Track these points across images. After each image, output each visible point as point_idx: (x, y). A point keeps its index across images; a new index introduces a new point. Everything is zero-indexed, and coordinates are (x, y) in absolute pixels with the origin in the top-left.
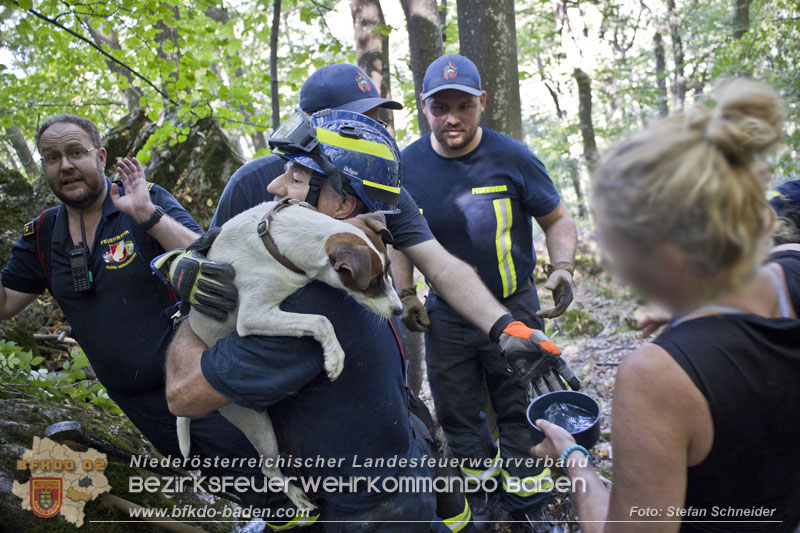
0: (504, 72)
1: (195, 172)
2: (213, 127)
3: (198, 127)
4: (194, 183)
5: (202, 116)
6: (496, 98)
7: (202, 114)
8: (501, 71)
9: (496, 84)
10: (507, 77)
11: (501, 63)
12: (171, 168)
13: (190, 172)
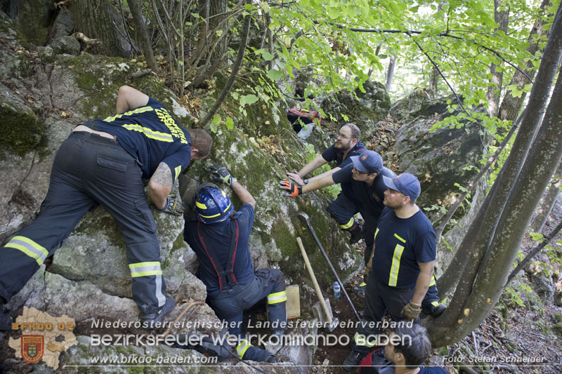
4: (454, 148)
12: (450, 134)
13: (457, 141)
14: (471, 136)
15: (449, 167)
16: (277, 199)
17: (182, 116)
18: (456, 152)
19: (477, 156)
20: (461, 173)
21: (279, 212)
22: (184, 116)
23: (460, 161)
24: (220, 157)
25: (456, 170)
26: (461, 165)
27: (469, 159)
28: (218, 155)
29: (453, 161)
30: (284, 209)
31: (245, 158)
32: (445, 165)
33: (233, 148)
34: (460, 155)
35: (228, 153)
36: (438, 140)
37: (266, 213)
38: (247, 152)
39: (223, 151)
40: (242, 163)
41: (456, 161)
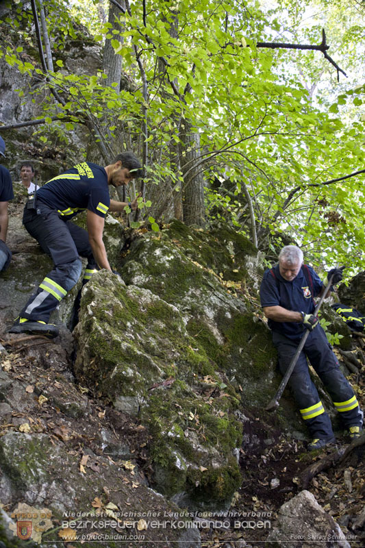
16: (201, 302)
17: (111, 224)
21: (202, 313)
22: (114, 223)
24: (142, 257)
28: (141, 255)
30: (211, 314)
31: (168, 261)
33: (158, 252)
35: (150, 254)
37: (184, 311)
38: (172, 257)
39: (146, 253)
40: (164, 264)
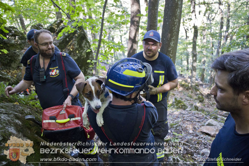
0: (175, 37)
1: (74, 42)
2: (82, 29)
3: (78, 29)
4: (74, 45)
5: (79, 26)
6: (170, 44)
7: (79, 25)
8: (174, 36)
9: (172, 40)
10: (175, 38)
11: (174, 34)
12: (68, 39)
13: (73, 41)
14: (79, 36)
15: (77, 55)
18: (76, 46)
19: (87, 44)
20: (84, 56)
23: (81, 50)
25: (82, 56)
26: (82, 52)
27: (85, 47)
29: (77, 52)
32: (74, 56)
34: (79, 47)
36: (63, 45)
41: (79, 51)
